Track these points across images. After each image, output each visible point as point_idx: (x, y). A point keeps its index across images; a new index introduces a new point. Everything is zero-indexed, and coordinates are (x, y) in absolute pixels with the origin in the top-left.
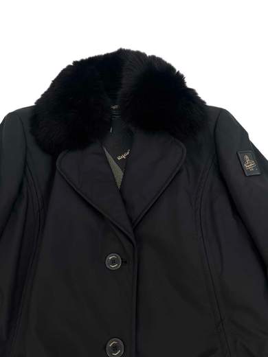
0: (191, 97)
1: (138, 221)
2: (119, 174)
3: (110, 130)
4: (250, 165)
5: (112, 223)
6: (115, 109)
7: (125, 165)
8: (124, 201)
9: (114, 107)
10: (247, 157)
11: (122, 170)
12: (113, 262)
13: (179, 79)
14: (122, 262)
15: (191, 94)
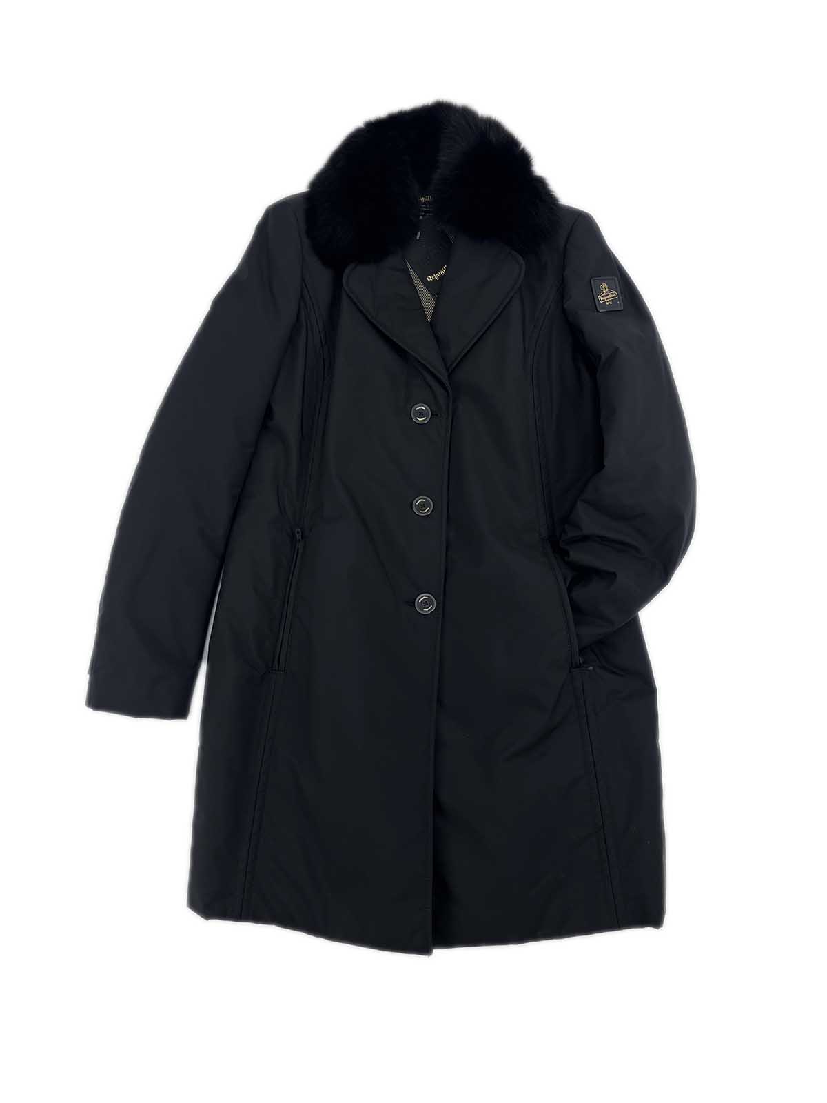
0: (538, 190)
1: (454, 366)
2: (428, 302)
3: (416, 235)
4: (607, 296)
5: (419, 362)
6: (426, 203)
7: (437, 289)
8: (437, 339)
9: (423, 199)
10: (605, 286)
11: (433, 295)
12: (421, 412)
13: (523, 160)
14: (432, 415)
15: (539, 186)
